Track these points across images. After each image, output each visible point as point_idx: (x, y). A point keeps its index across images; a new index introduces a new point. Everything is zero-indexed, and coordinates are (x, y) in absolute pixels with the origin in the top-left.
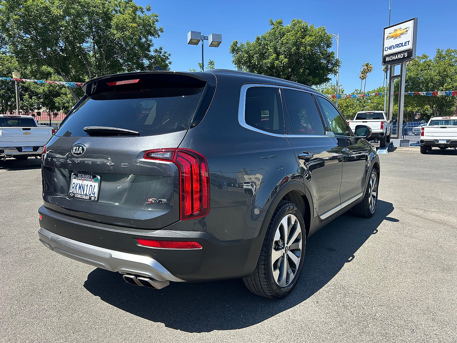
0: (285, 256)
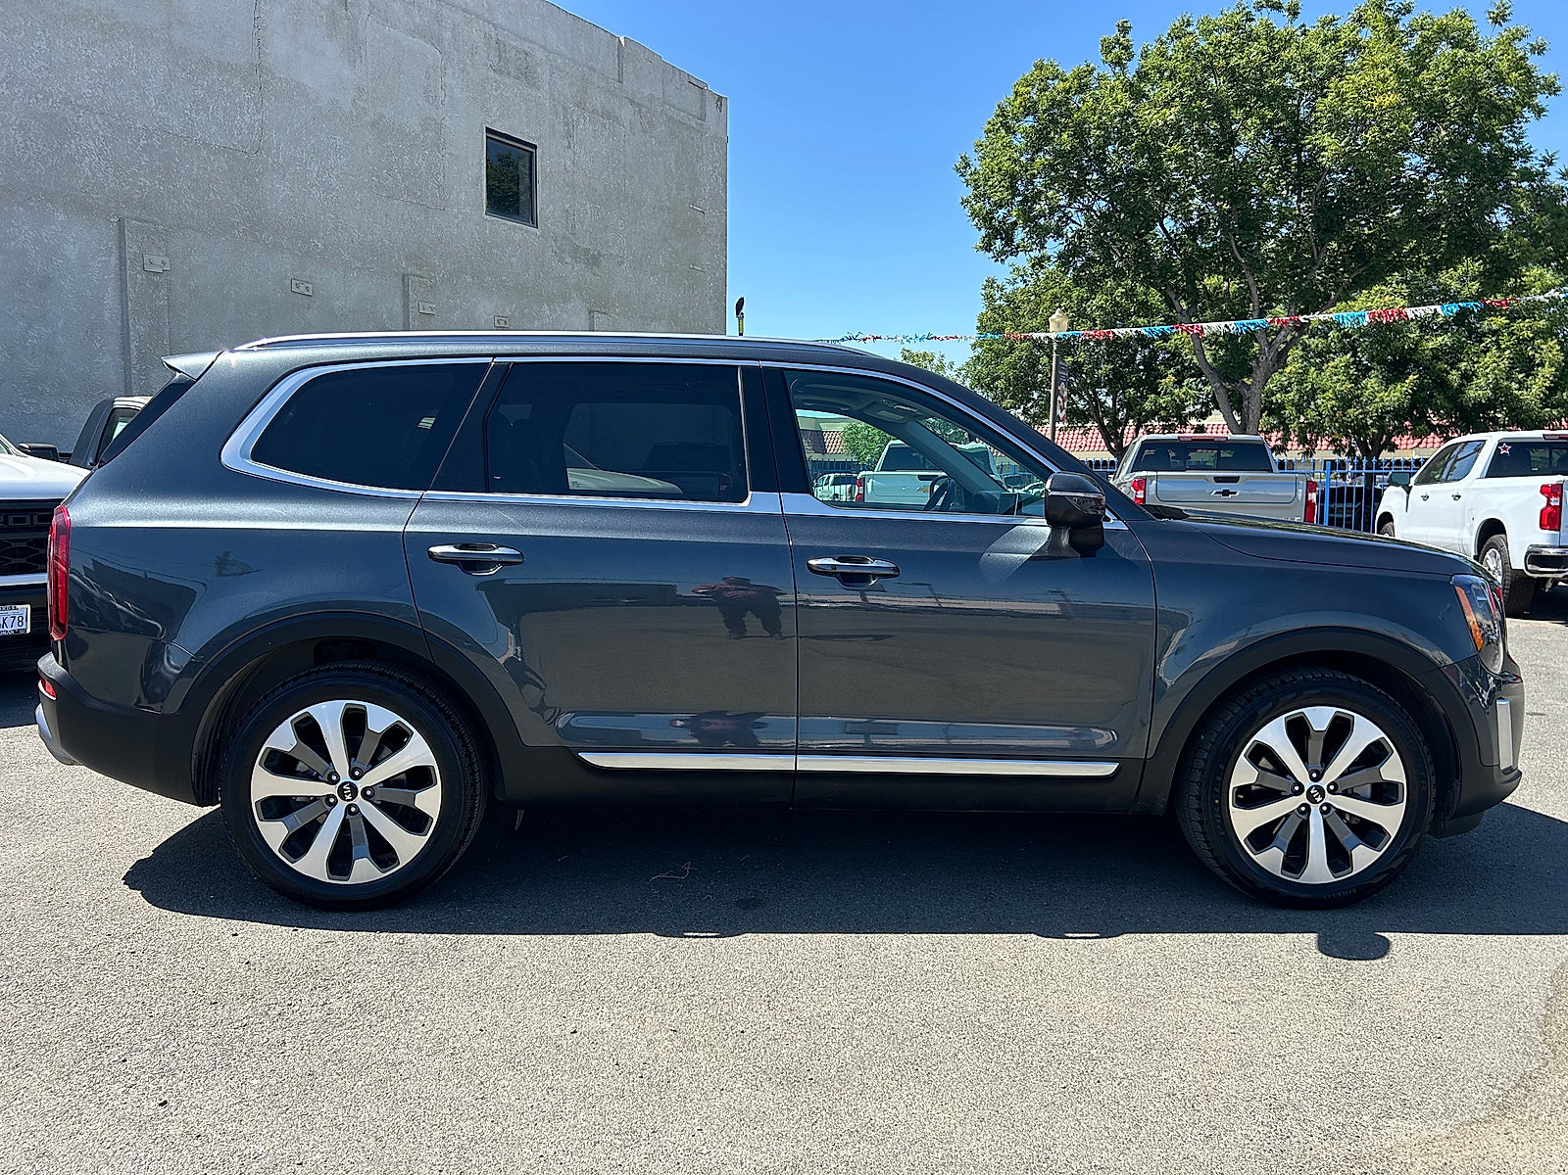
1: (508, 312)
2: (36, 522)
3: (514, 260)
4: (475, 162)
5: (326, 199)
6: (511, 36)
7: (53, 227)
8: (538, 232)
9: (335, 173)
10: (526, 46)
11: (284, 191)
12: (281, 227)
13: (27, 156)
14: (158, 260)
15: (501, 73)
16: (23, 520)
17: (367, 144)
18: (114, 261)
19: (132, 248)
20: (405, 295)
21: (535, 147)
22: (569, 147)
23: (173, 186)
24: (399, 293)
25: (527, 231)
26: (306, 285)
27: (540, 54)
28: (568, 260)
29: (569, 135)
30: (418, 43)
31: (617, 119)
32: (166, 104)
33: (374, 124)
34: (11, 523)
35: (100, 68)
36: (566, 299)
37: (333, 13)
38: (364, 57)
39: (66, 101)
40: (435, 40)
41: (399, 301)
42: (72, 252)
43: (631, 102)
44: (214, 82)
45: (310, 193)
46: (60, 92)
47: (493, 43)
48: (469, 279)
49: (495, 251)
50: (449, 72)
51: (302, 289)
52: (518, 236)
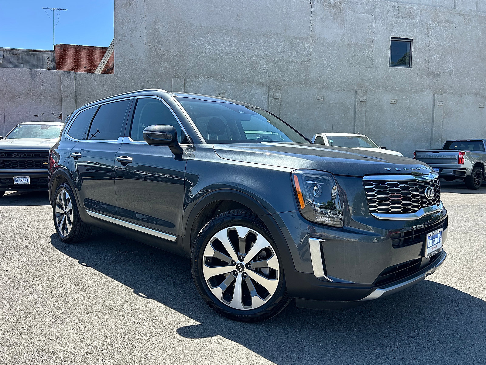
0: (65, 209)
1: (396, 98)
2: (34, 156)
3: (400, 80)
4: (386, 50)
5: (330, 71)
6: (404, 4)
7: (253, 90)
8: (411, 69)
9: (333, 62)
10: (410, 6)
11: (316, 70)
12: (315, 81)
13: (247, 73)
14: (277, 95)
15: (398, 17)
16: (30, 155)
17: (345, 51)
18: (267, 97)
19: (271, 93)
20: (355, 96)
21: (412, 40)
22: (428, 36)
23: (284, 74)
24: (353, 96)
25: (406, 69)
26: (322, 97)
27: (416, 7)
28: (425, 77)
29: (428, 32)
30: (366, 16)
31: (452, 22)
32: (283, 52)
33: (347, 45)
34: (26, 156)
35: (266, 47)
36: (422, 91)
37: (336, 14)
38: (345, 25)
39: (257, 57)
40: (372, 13)
41: (353, 99)
42: (256, 96)
43: (460, 14)
44: (297, 43)
45: (325, 69)
46: (256, 55)
47: (396, 8)
48: (381, 89)
49: (392, 78)
50: (377, 22)
51: (320, 98)
52: (402, 72)
